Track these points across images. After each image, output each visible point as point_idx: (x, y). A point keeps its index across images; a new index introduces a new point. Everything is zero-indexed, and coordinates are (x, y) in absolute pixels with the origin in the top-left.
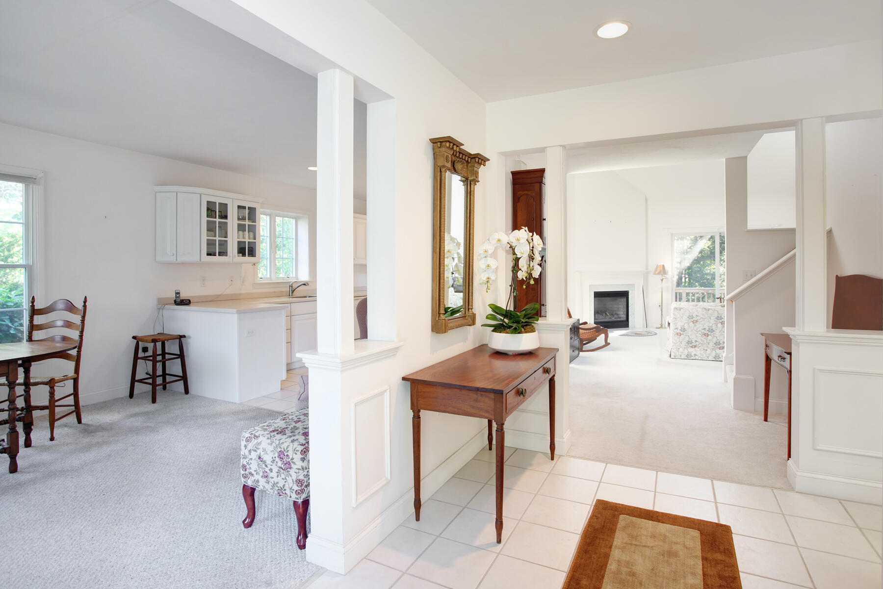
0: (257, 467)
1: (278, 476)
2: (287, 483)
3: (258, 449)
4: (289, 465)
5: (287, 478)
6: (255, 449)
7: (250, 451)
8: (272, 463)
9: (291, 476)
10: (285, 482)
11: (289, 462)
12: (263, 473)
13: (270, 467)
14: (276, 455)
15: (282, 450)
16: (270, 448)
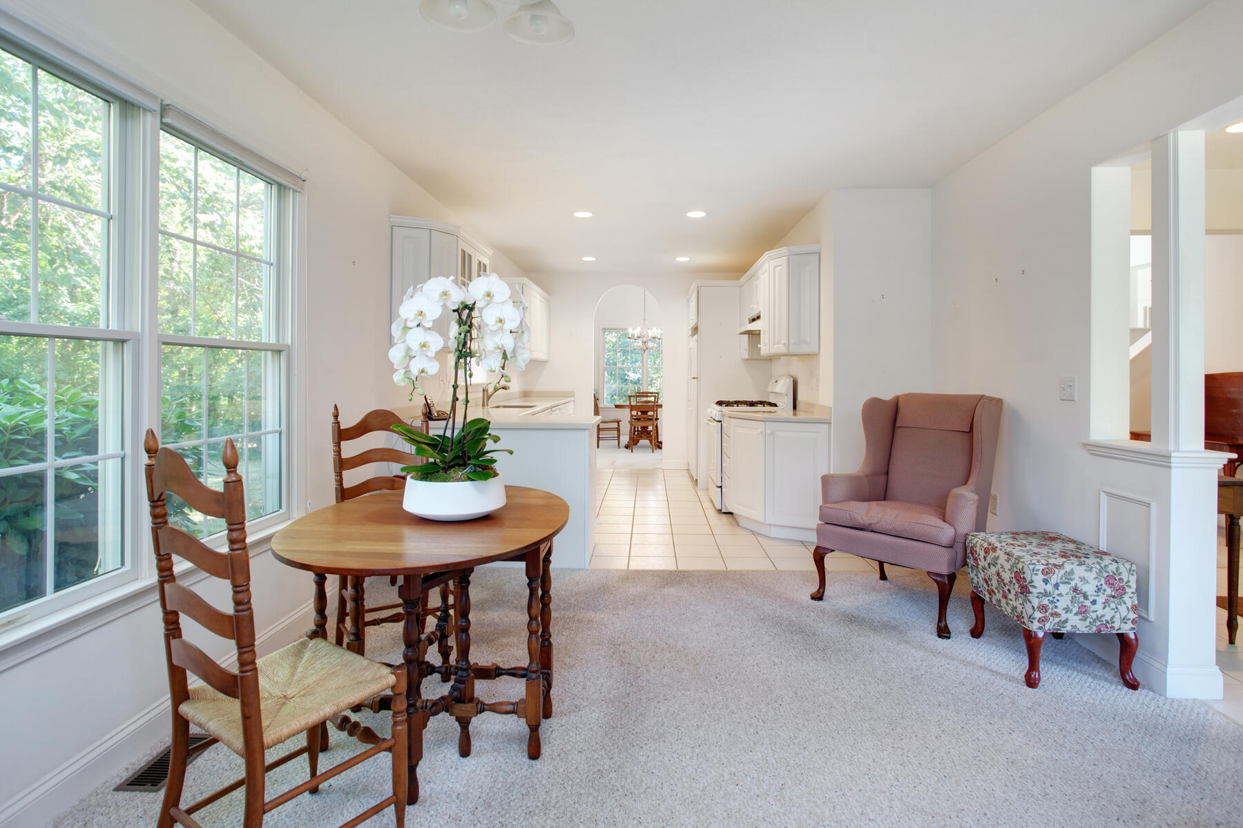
0: (1070, 604)
1: (1104, 608)
2: (1118, 613)
3: (1072, 579)
4: (1122, 590)
5: (1119, 607)
6: (1067, 580)
7: (1056, 586)
8: (1096, 594)
9: (1125, 603)
10: (1116, 612)
11: (1123, 586)
12: (1079, 608)
13: (1091, 599)
14: (1103, 581)
15: (1111, 574)
16: (1090, 576)
